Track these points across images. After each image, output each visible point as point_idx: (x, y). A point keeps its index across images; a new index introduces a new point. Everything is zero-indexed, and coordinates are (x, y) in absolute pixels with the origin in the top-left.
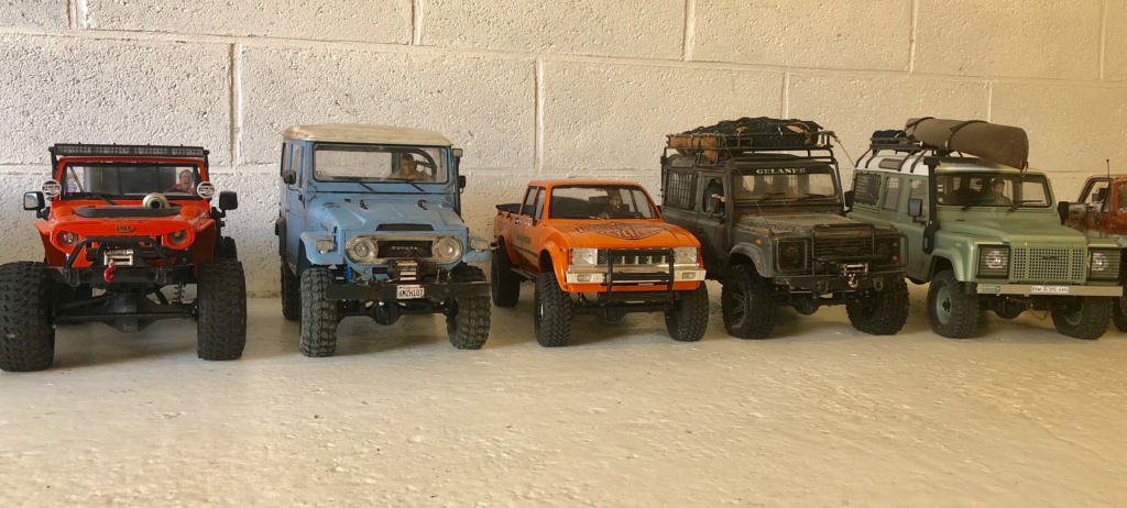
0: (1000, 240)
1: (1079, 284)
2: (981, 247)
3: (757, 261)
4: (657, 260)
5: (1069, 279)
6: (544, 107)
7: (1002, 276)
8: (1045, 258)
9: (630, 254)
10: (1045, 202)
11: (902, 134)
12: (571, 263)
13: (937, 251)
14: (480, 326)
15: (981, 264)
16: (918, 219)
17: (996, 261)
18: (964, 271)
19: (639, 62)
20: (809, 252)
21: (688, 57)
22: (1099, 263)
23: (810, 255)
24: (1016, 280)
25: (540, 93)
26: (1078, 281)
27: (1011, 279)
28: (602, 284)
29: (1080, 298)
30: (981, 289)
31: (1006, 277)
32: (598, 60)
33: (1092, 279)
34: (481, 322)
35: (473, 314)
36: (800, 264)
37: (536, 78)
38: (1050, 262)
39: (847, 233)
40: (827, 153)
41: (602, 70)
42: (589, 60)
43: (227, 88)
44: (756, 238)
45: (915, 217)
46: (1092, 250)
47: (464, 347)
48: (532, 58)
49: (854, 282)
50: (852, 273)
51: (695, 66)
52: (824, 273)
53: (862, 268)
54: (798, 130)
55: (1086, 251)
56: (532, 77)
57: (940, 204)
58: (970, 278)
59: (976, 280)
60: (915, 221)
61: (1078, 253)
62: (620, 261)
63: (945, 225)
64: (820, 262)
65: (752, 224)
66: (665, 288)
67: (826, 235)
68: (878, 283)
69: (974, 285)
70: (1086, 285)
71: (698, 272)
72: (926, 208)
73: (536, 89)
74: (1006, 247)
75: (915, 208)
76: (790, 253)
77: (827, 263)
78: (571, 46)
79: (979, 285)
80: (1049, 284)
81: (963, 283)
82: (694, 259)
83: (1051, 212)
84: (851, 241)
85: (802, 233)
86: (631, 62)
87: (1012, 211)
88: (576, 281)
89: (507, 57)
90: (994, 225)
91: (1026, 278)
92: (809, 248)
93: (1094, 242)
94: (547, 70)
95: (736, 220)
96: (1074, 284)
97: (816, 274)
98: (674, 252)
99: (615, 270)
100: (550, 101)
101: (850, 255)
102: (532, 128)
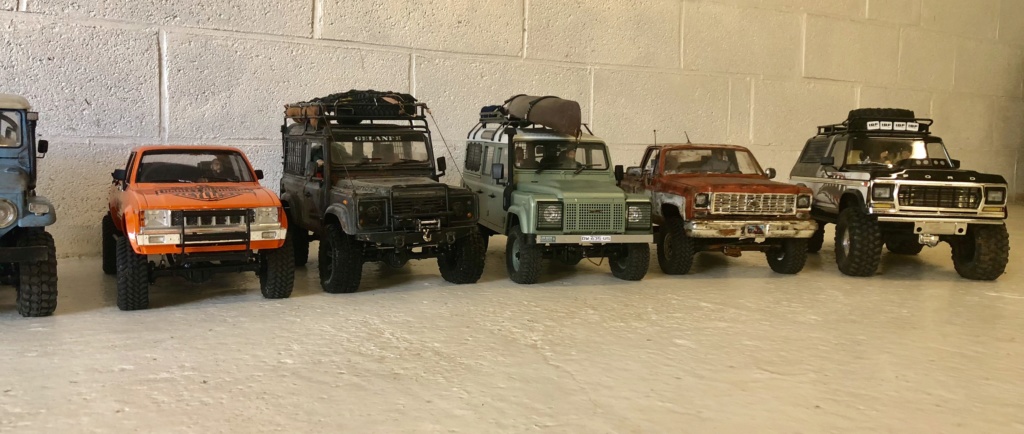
0: (556, 196)
1: (620, 234)
2: (540, 204)
3: (343, 220)
4: (235, 220)
5: (611, 229)
6: (169, 77)
7: (558, 228)
8: (592, 212)
9: (206, 215)
10: (604, 166)
11: (501, 109)
12: (143, 226)
13: (513, 209)
14: (43, 292)
15: (540, 218)
16: (500, 181)
17: (552, 215)
18: (527, 226)
19: (269, 38)
20: (389, 210)
21: (317, 34)
22: (635, 216)
23: (389, 213)
24: (569, 231)
25: (164, 63)
26: (619, 231)
27: (565, 230)
28: (177, 246)
29: (625, 246)
30: (539, 240)
31: (561, 229)
32: (226, 34)
33: (630, 229)
34: (45, 288)
35: (35, 280)
36: (382, 221)
37: (159, 50)
38: (595, 216)
39: (426, 193)
40: (422, 123)
41: (230, 44)
42: (217, 33)
44: (344, 198)
45: (498, 180)
46: (629, 204)
47: (29, 315)
48: (155, 29)
49: (428, 237)
50: (426, 229)
51: (325, 43)
52: (402, 229)
53: (436, 224)
54: (393, 101)
55: (624, 205)
56: (155, 47)
57: (517, 168)
58: (531, 231)
59: (537, 232)
60: (498, 183)
61: (618, 207)
62: (196, 221)
63: (521, 186)
64: (398, 219)
65: (346, 187)
66: (244, 247)
67: (405, 194)
68: (451, 237)
69: (534, 236)
70: (625, 234)
71: (278, 231)
72: (506, 171)
73: (160, 59)
74: (560, 203)
75: (498, 171)
76: (370, 211)
77: (404, 219)
78: (197, 19)
79: (538, 237)
80: (596, 233)
81: (526, 235)
82: (276, 219)
83: (607, 174)
84: (428, 200)
85: (383, 193)
86: (259, 37)
87: (578, 173)
88: (147, 243)
89: (128, 27)
90: (557, 185)
91: (577, 229)
92: (389, 207)
93: (631, 198)
94: (171, 41)
95: (333, 183)
96: (616, 233)
97: (395, 230)
98: (253, 213)
99: (188, 231)
100: (175, 71)
101: (423, 212)
102: (156, 98)
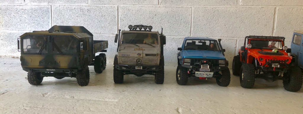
43: (273, 19)
